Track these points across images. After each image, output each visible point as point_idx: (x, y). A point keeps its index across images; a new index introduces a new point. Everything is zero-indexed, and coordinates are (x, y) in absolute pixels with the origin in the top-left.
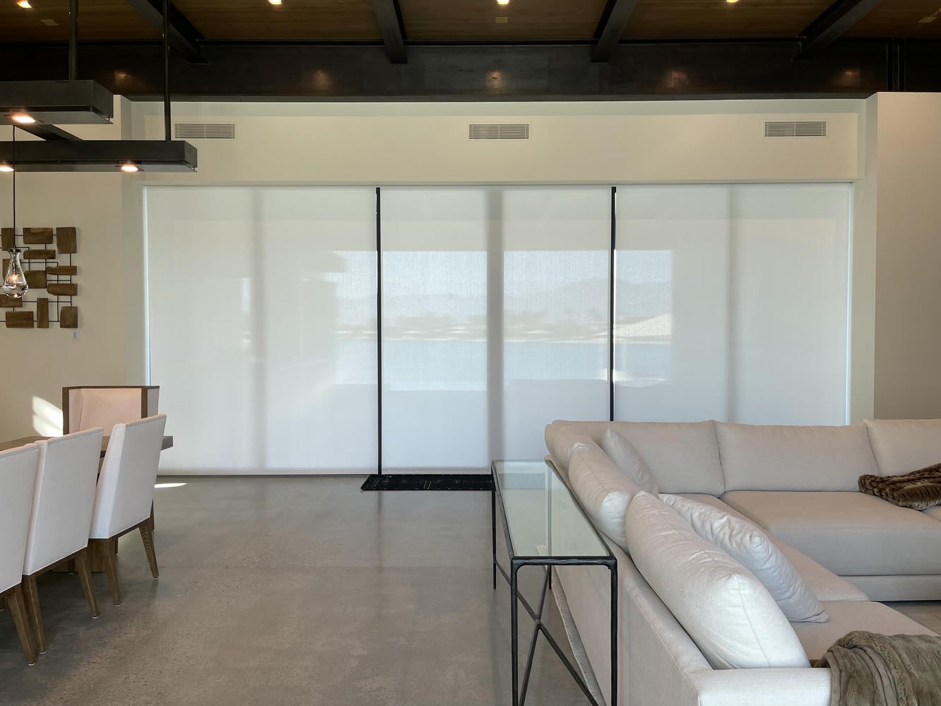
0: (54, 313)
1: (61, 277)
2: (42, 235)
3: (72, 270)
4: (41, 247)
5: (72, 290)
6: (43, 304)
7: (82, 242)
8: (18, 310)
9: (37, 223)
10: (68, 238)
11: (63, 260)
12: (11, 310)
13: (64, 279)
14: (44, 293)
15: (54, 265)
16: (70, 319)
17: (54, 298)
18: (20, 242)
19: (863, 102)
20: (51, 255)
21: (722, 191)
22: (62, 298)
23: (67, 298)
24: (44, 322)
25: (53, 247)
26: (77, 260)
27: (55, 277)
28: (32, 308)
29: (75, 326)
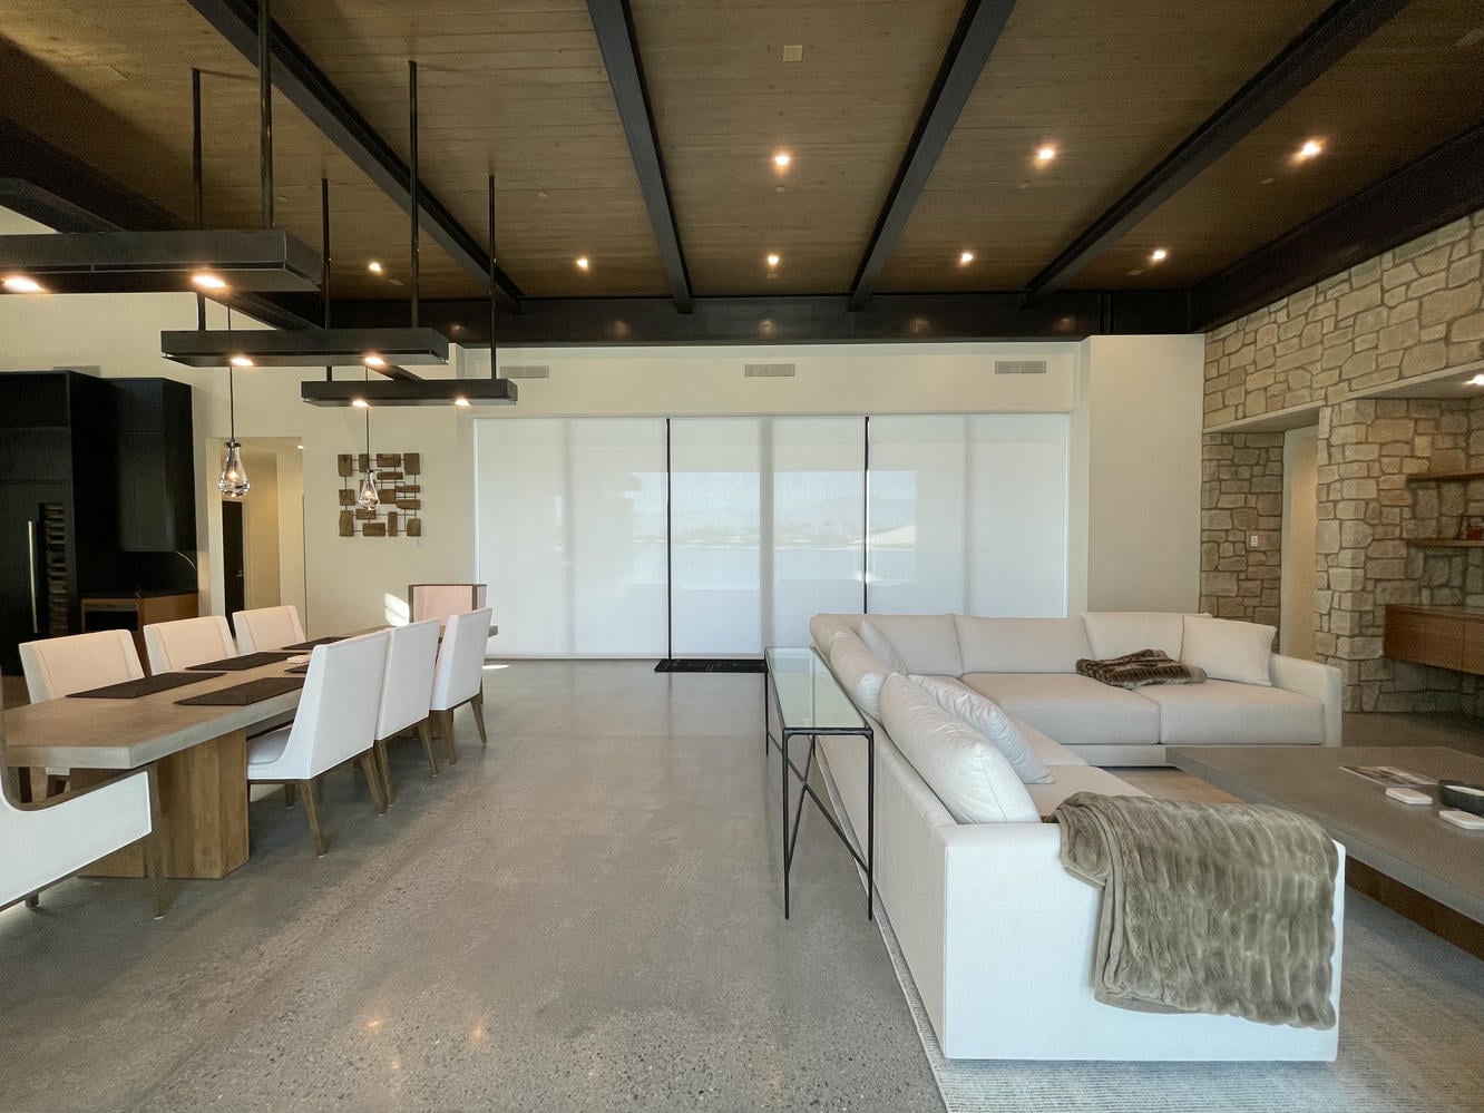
0: (402, 524)
1: (408, 495)
2: (394, 460)
3: (416, 489)
4: (391, 470)
5: (416, 505)
6: (393, 517)
7: (424, 465)
8: (372, 521)
9: (388, 451)
10: (413, 462)
11: (409, 480)
12: (366, 521)
13: (410, 496)
14: (393, 508)
15: (402, 485)
16: (414, 529)
17: (402, 512)
18: (374, 465)
19: (1078, 345)
20: (400, 476)
21: (961, 419)
22: (408, 512)
23: (413, 512)
24: (394, 532)
25: (401, 469)
26: (420, 480)
27: (402, 495)
28: (384, 520)
29: (419, 535)
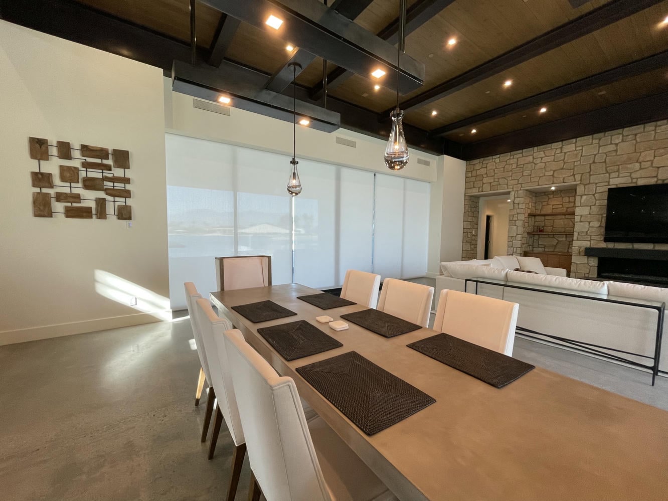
0: (110, 209)
1: (116, 184)
2: (102, 153)
3: (126, 181)
4: (98, 161)
5: (127, 194)
6: (101, 203)
7: (133, 161)
8: (75, 205)
9: (95, 142)
10: (122, 158)
11: (118, 172)
12: (69, 204)
13: (119, 186)
14: (101, 194)
15: (111, 176)
16: (124, 214)
17: (111, 198)
18: (76, 154)
20: (109, 168)
22: (117, 199)
23: (123, 199)
24: (102, 213)
25: (110, 162)
26: (129, 174)
27: (111, 184)
28: (93, 205)
29: (130, 218)
